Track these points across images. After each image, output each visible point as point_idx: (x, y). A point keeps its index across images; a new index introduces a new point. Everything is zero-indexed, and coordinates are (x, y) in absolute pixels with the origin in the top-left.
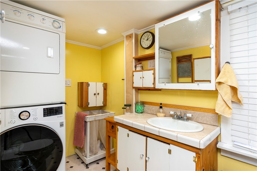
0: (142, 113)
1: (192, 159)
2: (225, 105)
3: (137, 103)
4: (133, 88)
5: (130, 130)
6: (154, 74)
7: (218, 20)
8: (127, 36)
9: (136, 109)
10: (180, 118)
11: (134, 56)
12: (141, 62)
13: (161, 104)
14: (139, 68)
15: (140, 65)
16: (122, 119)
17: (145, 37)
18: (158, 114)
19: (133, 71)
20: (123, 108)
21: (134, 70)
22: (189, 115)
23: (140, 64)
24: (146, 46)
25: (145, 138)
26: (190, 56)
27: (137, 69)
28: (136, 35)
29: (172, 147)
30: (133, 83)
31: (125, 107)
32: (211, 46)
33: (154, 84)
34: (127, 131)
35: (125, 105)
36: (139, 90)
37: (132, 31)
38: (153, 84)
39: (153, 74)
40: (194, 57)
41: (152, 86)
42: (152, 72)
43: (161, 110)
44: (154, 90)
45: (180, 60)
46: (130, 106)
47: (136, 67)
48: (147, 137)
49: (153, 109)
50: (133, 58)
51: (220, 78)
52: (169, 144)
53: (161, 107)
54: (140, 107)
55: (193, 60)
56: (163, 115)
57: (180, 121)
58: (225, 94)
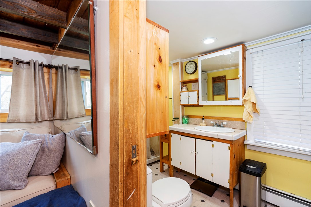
0: (188, 124)
1: (228, 148)
2: (249, 115)
3: (183, 116)
4: (180, 104)
5: (182, 135)
6: (198, 94)
7: (244, 58)
8: (174, 64)
9: (182, 120)
10: (218, 125)
11: (180, 80)
12: (186, 84)
13: (203, 116)
14: (184, 90)
15: (185, 87)
16: (176, 128)
17: (189, 65)
18: (201, 124)
19: (180, 92)
20: (172, 121)
21: (181, 91)
22: (225, 123)
23: (186, 86)
24: (190, 71)
25: (194, 139)
27: (183, 90)
28: (182, 63)
29: (214, 143)
30: (180, 101)
31: (174, 120)
32: (239, 76)
33: (198, 101)
34: (180, 136)
35: (174, 118)
36: (184, 106)
37: (179, 60)
38: (197, 101)
39: (197, 94)
40: (227, 78)
41: (197, 103)
42: (196, 92)
43: (203, 121)
44: (198, 106)
45: (215, 80)
46: (178, 119)
47: (182, 88)
48: (196, 138)
49: (197, 120)
50: (180, 81)
51: (245, 97)
52: (212, 141)
53: (203, 119)
54: (186, 120)
56: (205, 124)
57: (218, 128)
58: (248, 107)
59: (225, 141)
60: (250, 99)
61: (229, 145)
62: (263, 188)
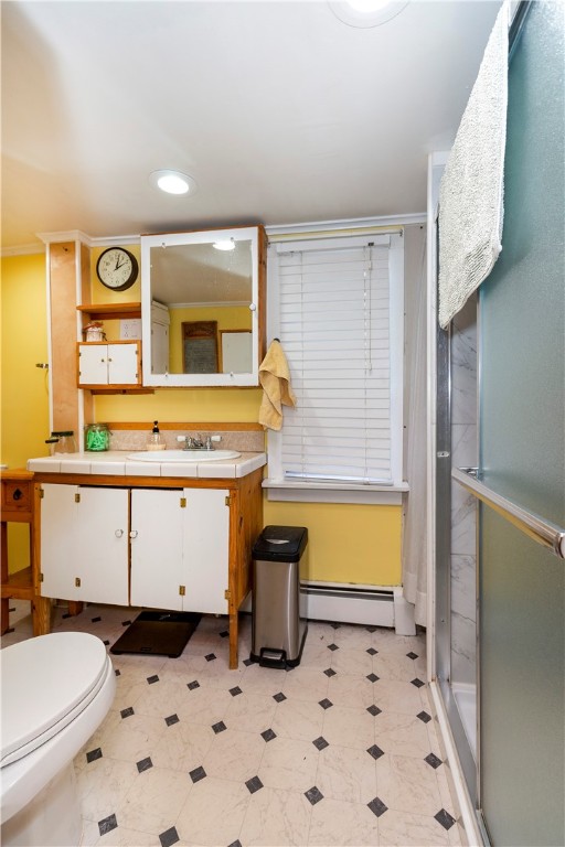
0: (105, 450)
1: (224, 501)
2: (272, 411)
3: (89, 427)
4: (79, 386)
5: (82, 486)
6: (139, 353)
7: (262, 263)
8: (54, 246)
9: (86, 441)
10: (198, 446)
11: (79, 303)
12: (100, 322)
13: (156, 423)
14: (94, 335)
15: (96, 329)
16: (59, 461)
17: (112, 259)
18: (151, 446)
19: (79, 344)
20: (47, 442)
21: (80, 339)
22: (216, 438)
23: (99, 325)
24: (114, 281)
25: (126, 491)
26: (213, 324)
27: (89, 339)
28: (85, 250)
29: (188, 493)
30: (79, 374)
31: (55, 438)
32: (252, 307)
33: (140, 375)
34: (75, 489)
35: (54, 434)
36: (94, 391)
37: (75, 236)
38: (137, 376)
39: (137, 353)
41: (135, 381)
42: (134, 347)
43: (156, 436)
44: (140, 390)
45: (191, 330)
46: (70, 434)
47: (85, 333)
48: (130, 488)
49: (136, 437)
50: (78, 308)
51: (266, 365)
52: (182, 489)
53: (156, 430)
54: (98, 437)
55: (219, 334)
56: (161, 446)
57: (198, 453)
58: (272, 391)
59: (216, 484)
60: (274, 371)
61: (226, 493)
62: (302, 589)
